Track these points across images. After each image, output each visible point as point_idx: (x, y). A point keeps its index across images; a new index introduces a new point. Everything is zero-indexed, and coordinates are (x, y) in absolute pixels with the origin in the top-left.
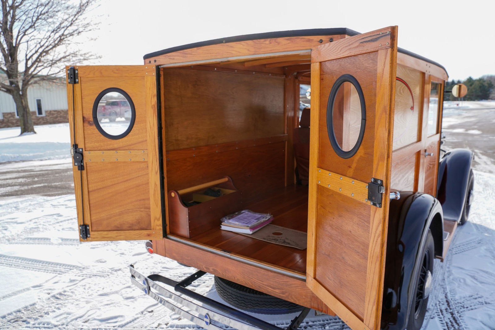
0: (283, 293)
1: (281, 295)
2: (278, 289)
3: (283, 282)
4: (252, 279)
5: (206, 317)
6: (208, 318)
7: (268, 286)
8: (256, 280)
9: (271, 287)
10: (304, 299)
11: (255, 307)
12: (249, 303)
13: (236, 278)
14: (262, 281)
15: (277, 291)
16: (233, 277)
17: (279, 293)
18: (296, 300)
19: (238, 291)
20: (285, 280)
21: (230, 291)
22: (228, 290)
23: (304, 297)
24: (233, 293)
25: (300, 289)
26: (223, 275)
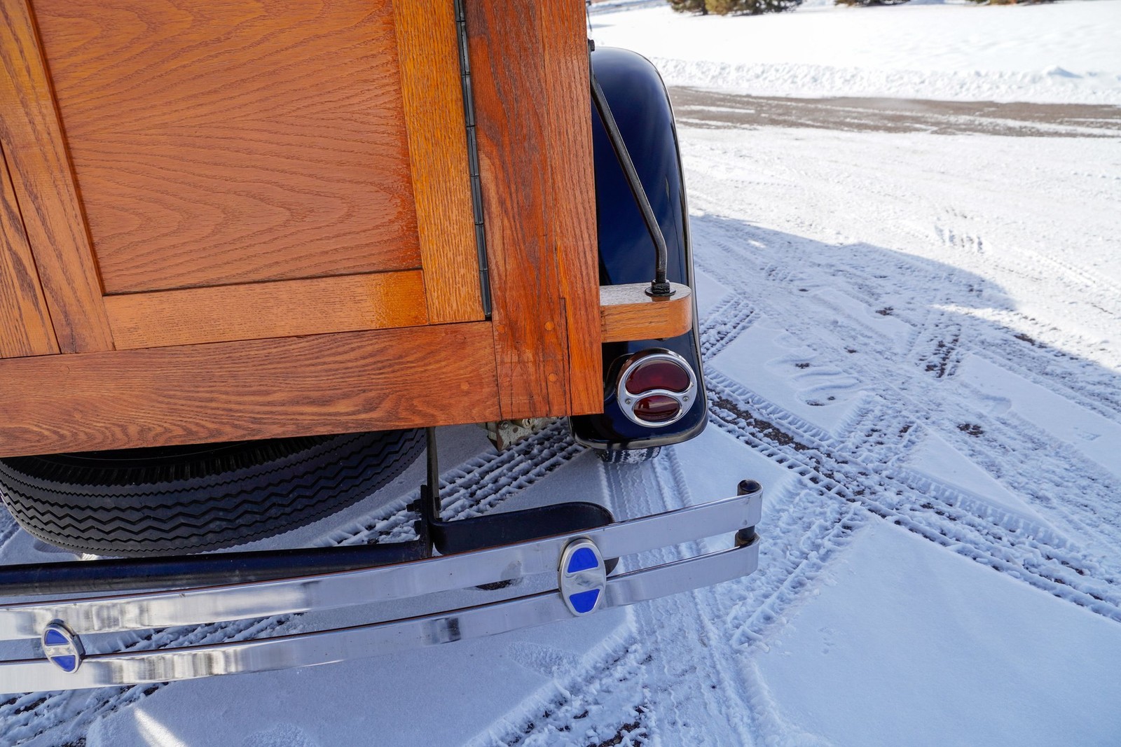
0: (370, 406)
1: (363, 416)
2: (346, 396)
3: (364, 358)
4: (211, 400)
5: (53, 637)
6: (67, 636)
7: (295, 402)
8: (233, 398)
9: (313, 402)
10: (467, 393)
11: (240, 521)
12: (208, 517)
13: (133, 430)
14: (267, 393)
15: (342, 407)
16: (117, 430)
17: (354, 413)
18: (431, 411)
19: (146, 487)
20: (369, 349)
21: (109, 502)
22: (96, 503)
23: (465, 387)
24: (124, 503)
25: (446, 359)
26: (62, 437)
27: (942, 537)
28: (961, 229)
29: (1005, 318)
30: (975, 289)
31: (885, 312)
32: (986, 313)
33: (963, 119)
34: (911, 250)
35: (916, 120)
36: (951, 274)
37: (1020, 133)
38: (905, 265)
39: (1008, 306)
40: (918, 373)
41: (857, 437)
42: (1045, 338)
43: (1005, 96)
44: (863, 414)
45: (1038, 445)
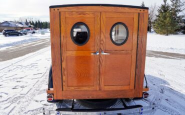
27: (166, 111)
28: (162, 73)
29: (169, 86)
30: (165, 82)
31: (154, 85)
32: (166, 85)
33: (159, 55)
34: (156, 76)
35: (152, 55)
36: (161, 80)
37: (167, 58)
38: (155, 78)
39: (169, 85)
40: (159, 93)
41: (154, 100)
42: (174, 89)
43: (164, 51)
44: (154, 97)
45: (175, 102)
